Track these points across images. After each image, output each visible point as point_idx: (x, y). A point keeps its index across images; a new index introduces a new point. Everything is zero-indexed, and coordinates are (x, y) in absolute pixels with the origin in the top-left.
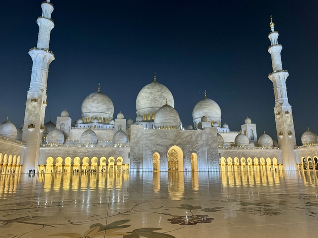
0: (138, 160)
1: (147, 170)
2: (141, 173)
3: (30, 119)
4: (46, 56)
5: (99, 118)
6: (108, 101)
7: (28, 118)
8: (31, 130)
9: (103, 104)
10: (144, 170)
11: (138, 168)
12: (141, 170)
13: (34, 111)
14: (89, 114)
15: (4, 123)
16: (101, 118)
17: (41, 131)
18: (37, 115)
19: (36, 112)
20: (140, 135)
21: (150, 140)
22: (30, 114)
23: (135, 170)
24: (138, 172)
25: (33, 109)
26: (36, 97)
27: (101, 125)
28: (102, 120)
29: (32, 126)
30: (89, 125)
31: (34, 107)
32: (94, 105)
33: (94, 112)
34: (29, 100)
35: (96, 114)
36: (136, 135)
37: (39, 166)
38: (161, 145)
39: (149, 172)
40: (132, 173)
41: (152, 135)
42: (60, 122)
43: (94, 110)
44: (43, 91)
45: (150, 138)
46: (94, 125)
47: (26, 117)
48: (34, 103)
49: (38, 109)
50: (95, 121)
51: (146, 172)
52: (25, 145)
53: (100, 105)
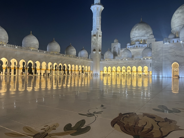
0: (158, 68)
1: (166, 76)
2: (161, 78)
3: (94, 47)
4: (98, 7)
5: (140, 40)
6: (147, 27)
7: (93, 46)
8: (94, 52)
9: (143, 30)
10: (164, 76)
11: (158, 75)
12: (161, 76)
13: (95, 42)
14: (134, 38)
15: (82, 50)
16: (141, 40)
17: (100, 53)
18: (97, 44)
19: (96, 42)
20: (159, 49)
21: (169, 52)
22: (93, 44)
23: (156, 76)
24: (158, 77)
25: (95, 41)
26: (95, 33)
27: (141, 45)
28: (143, 41)
29: (94, 50)
30: (134, 46)
31: (95, 39)
32: (136, 32)
33: (137, 37)
34: (92, 36)
35: (138, 38)
36: (157, 49)
37: (101, 71)
38: (180, 56)
39: (168, 77)
40: (153, 78)
41: (171, 48)
42: (113, 46)
43: (137, 35)
44: (98, 29)
45: (170, 51)
46: (136, 45)
47: (92, 46)
48: (95, 37)
49: (96, 40)
50: (137, 43)
51: (165, 77)
52: (92, 60)
53: (140, 31)
